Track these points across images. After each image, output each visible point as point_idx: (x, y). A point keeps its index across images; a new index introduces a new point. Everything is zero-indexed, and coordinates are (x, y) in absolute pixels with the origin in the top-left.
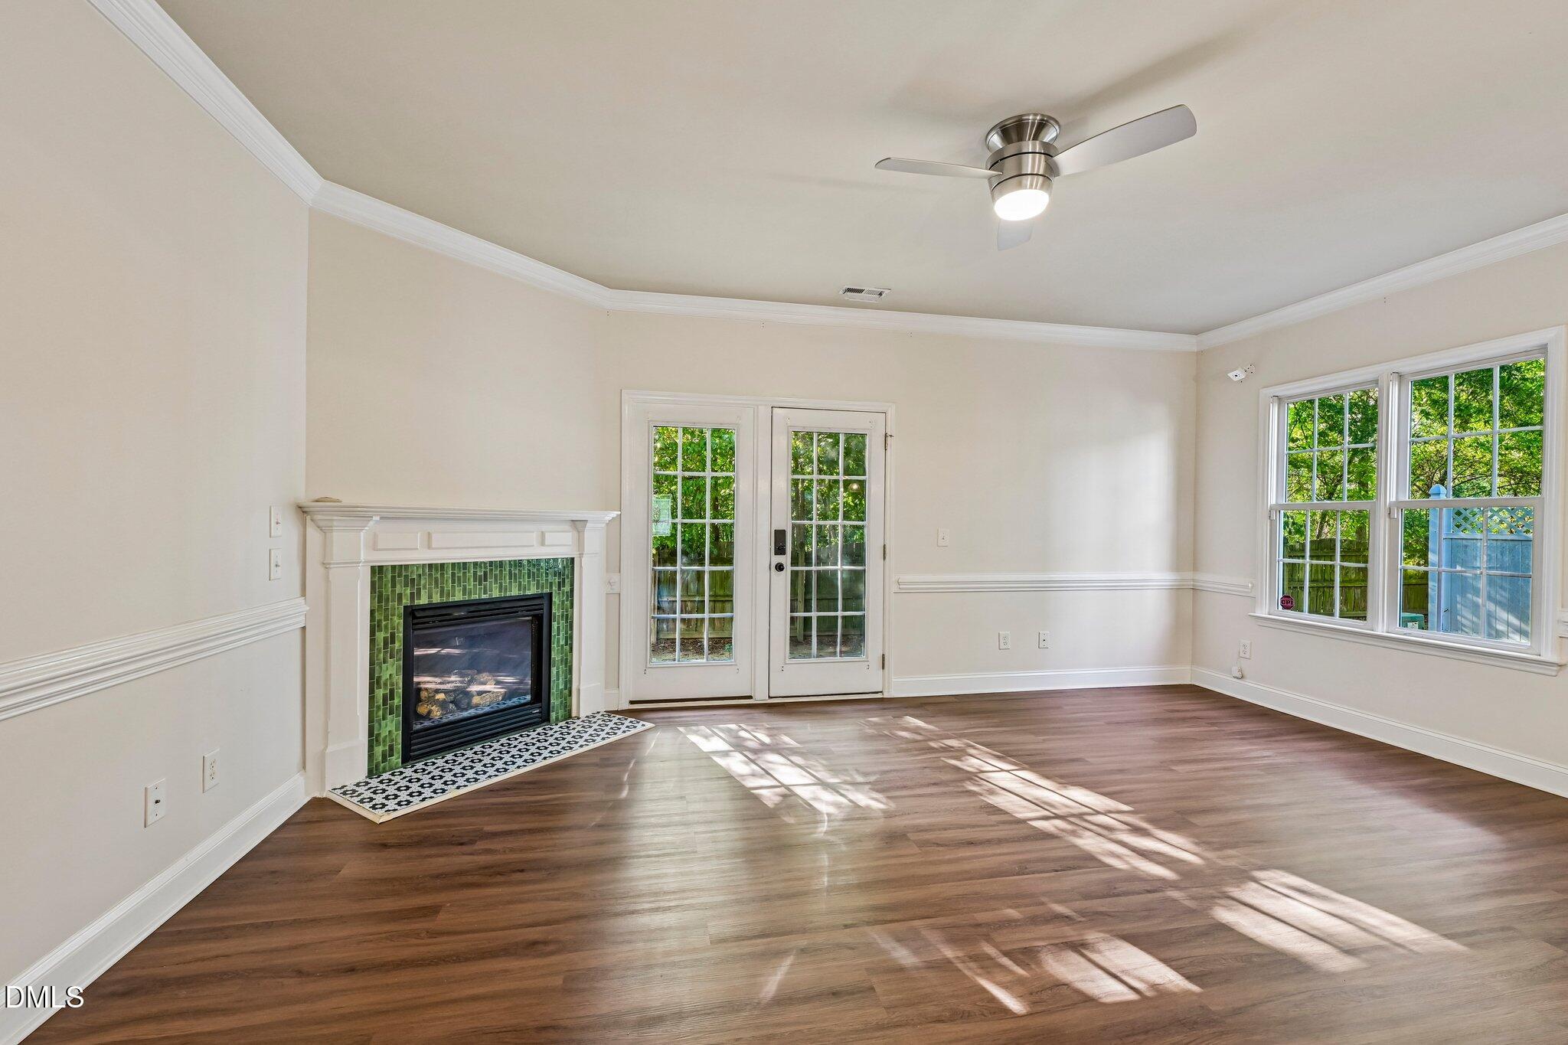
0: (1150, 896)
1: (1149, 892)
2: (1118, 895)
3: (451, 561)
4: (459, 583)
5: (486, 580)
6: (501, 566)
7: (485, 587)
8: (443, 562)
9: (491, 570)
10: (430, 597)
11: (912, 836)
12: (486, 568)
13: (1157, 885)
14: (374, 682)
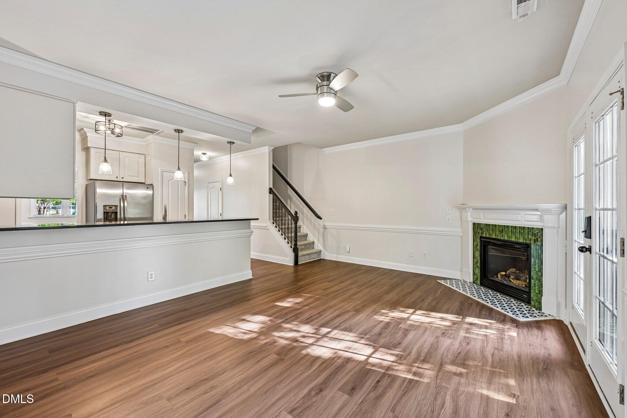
0: (287, 318)
1: (287, 319)
2: (294, 315)
3: (498, 224)
4: (494, 232)
5: (502, 232)
6: (508, 228)
7: (502, 235)
8: (495, 224)
9: (504, 228)
10: (486, 235)
11: (353, 313)
12: (502, 227)
13: (287, 321)
14: (474, 257)
